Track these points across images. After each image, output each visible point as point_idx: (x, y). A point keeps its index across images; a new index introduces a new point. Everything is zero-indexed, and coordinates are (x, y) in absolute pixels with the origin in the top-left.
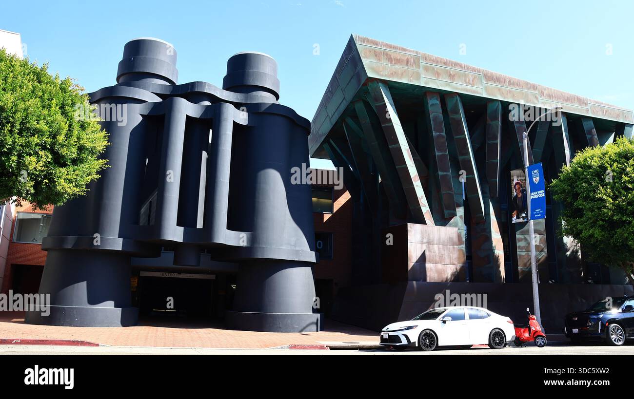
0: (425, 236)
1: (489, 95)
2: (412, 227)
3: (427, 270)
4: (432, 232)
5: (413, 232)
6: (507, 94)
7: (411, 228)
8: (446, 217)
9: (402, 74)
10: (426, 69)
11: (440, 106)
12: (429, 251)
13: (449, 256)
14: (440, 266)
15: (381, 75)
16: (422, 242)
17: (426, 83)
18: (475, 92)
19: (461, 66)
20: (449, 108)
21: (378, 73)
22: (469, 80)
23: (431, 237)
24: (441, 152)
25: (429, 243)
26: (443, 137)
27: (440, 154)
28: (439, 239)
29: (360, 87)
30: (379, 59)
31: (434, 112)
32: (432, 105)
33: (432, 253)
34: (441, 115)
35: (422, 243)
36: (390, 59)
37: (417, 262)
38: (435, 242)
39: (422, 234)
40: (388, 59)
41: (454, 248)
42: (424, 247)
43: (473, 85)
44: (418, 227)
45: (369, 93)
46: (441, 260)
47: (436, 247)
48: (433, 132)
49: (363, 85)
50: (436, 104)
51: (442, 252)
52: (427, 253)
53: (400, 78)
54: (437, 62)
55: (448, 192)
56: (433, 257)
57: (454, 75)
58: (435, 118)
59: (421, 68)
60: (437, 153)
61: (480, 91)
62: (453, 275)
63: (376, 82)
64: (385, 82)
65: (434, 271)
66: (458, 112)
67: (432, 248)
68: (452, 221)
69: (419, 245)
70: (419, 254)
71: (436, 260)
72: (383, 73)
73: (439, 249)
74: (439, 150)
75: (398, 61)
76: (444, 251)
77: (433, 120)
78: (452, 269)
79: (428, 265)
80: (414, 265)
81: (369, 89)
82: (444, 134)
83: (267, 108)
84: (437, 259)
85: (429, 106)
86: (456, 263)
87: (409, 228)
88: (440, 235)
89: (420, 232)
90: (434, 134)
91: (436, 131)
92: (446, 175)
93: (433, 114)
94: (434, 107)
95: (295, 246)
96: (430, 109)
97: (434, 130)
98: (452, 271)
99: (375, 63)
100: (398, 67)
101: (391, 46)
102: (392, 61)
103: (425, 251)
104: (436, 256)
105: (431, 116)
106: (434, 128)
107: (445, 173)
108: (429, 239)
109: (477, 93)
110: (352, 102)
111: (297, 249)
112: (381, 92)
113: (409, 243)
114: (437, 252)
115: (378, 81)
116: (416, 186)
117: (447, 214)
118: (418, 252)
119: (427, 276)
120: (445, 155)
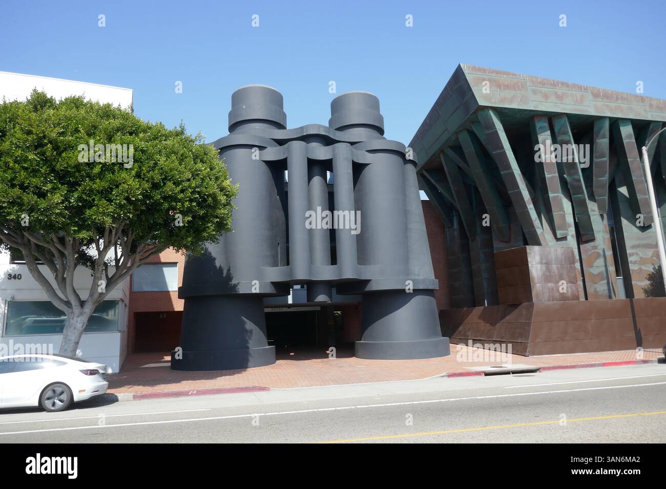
0: (544, 257)
1: (598, 113)
2: (531, 249)
6: (615, 109)
9: (511, 100)
10: (535, 92)
11: (548, 128)
12: (549, 271)
13: (568, 275)
15: (492, 103)
17: (535, 106)
18: (583, 111)
19: (567, 86)
20: (556, 130)
21: (488, 100)
22: (577, 100)
23: (549, 257)
25: (548, 263)
27: (550, 176)
28: (556, 257)
29: (468, 116)
31: (542, 135)
32: (541, 128)
33: (552, 273)
34: (549, 138)
35: (541, 263)
37: (539, 283)
39: (541, 256)
40: (497, 85)
41: (571, 267)
42: (544, 268)
43: (581, 104)
44: (536, 248)
45: (479, 122)
46: (560, 278)
49: (471, 115)
50: (544, 126)
51: (561, 271)
53: (511, 104)
54: (544, 84)
55: (559, 213)
56: (553, 277)
57: (562, 96)
58: (544, 141)
59: (529, 92)
60: (547, 176)
61: (589, 109)
63: (487, 110)
64: (495, 109)
66: (566, 133)
67: (551, 268)
69: (539, 266)
71: (556, 280)
72: (493, 100)
73: (558, 268)
75: (507, 87)
76: (563, 270)
77: (542, 143)
79: (550, 286)
81: (479, 117)
84: (557, 278)
85: (537, 129)
86: (575, 281)
87: (528, 251)
89: (539, 254)
92: (557, 196)
96: (538, 132)
98: (571, 290)
100: (507, 94)
101: (498, 72)
102: (501, 86)
104: (555, 276)
105: (540, 139)
108: (548, 260)
109: (586, 112)
110: (457, 133)
111: (421, 277)
112: (492, 119)
113: (530, 265)
114: (556, 272)
115: (489, 108)
116: (530, 209)
117: (559, 234)
118: (540, 273)
119: (549, 296)
120: (554, 176)
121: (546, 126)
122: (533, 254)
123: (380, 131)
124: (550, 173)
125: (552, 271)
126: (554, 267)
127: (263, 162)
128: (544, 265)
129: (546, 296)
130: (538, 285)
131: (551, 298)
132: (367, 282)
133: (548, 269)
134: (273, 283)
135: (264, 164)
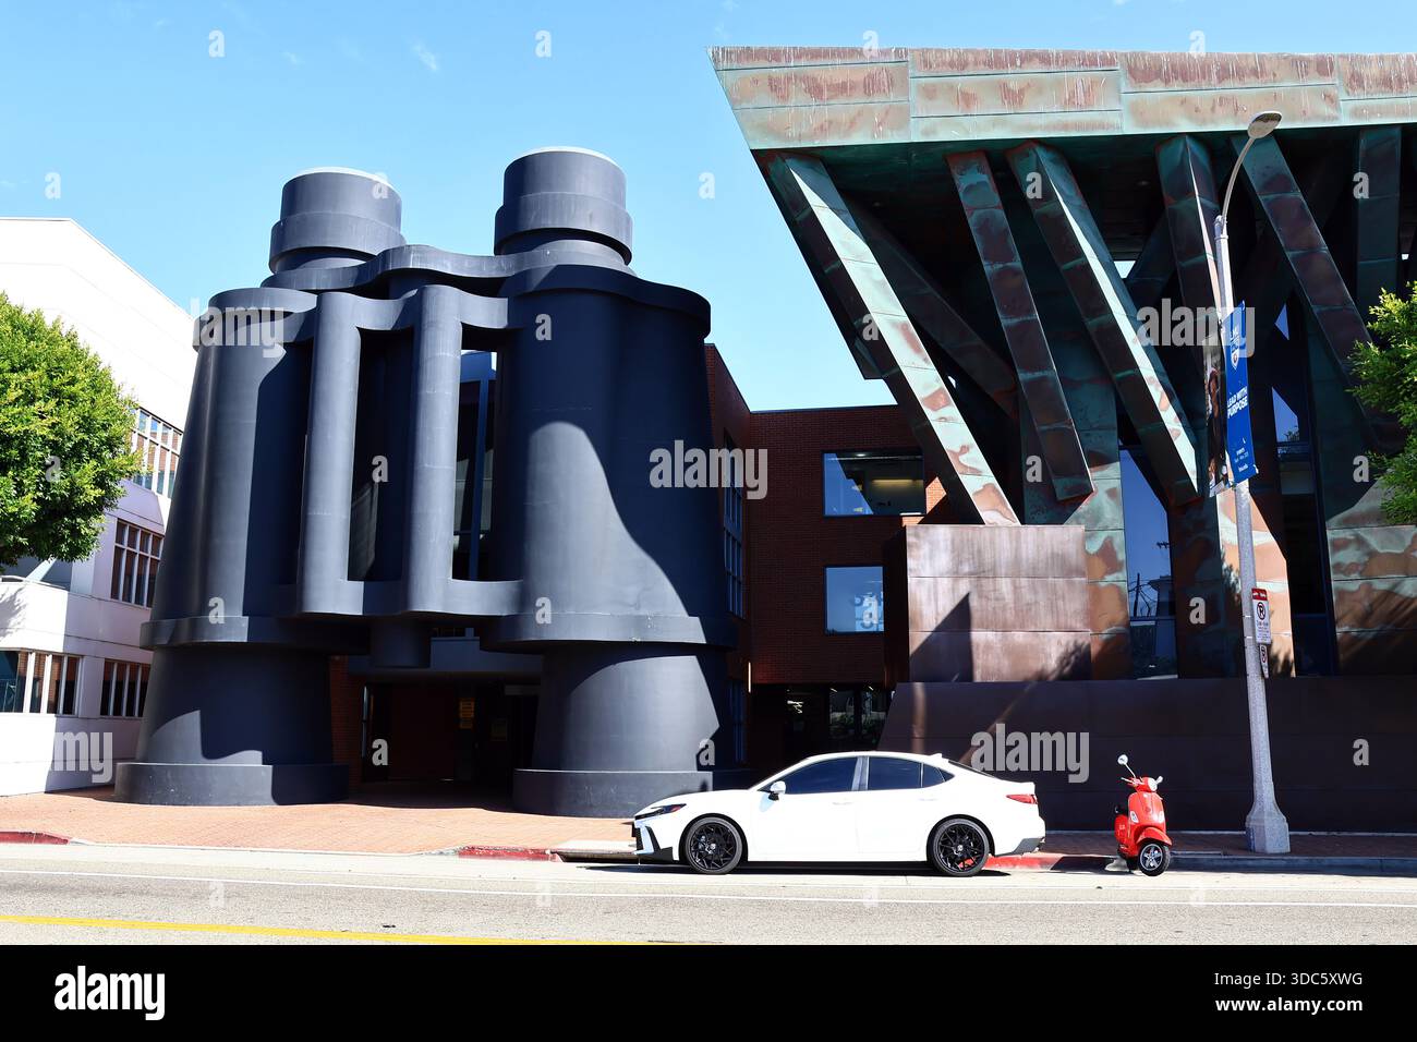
0: (966, 555)
1: (1146, 124)
2: (922, 533)
3: (974, 649)
4: (992, 542)
5: (925, 549)
6: (1213, 109)
7: (917, 536)
8: (1060, 498)
9: (852, 123)
10: (929, 92)
11: (991, 185)
12: (980, 597)
13: (1053, 609)
14: (1019, 637)
15: (788, 139)
16: (957, 572)
17: (926, 133)
18: (1094, 127)
19: (1045, 60)
21: (779, 135)
22: (1073, 94)
23: (988, 557)
24: (1017, 316)
25: (978, 575)
26: (1015, 272)
27: (1016, 321)
28: (1017, 561)
30: (782, 97)
31: (976, 209)
32: (970, 188)
33: (992, 604)
34: (1001, 213)
35: (956, 575)
36: (815, 90)
37: (938, 629)
39: (957, 552)
40: (809, 90)
42: (964, 587)
43: (1086, 107)
45: (778, 191)
46: (1024, 617)
47: (1005, 586)
48: (984, 263)
50: (979, 183)
51: (1028, 597)
52: (974, 603)
53: (847, 134)
54: (964, 65)
55: (1054, 426)
56: (995, 613)
57: (1021, 91)
58: (985, 225)
59: (913, 95)
60: (1005, 322)
61: (1113, 118)
62: (1064, 660)
63: (780, 160)
65: (999, 651)
67: (991, 588)
68: (1084, 507)
69: (947, 582)
70: (946, 606)
71: (1005, 619)
72: (793, 132)
73: (1016, 588)
74: (1009, 313)
75: (840, 90)
76: (1036, 593)
77: (980, 231)
78: (1063, 642)
79: (979, 636)
80: (930, 637)
82: (1017, 264)
83: (545, 279)
84: (1010, 616)
85: (961, 195)
86: (1079, 626)
87: (911, 539)
88: (1018, 549)
89: (950, 548)
90: (987, 269)
91: (993, 260)
92: (1044, 379)
93: (976, 213)
94: (976, 191)
95: (637, 606)
96: (965, 200)
97: (987, 259)
98: (1062, 650)
99: (770, 111)
100: (838, 106)
101: (817, 54)
102: (821, 91)
103: (967, 596)
104: (1004, 609)
105: (972, 221)
106: (986, 253)
107: (1038, 374)
108: (981, 564)
109: (1102, 127)
111: (643, 612)
113: (912, 581)
114: (1010, 599)
115: (784, 155)
116: (942, 421)
118: (943, 600)
120: (1028, 323)
121: (984, 183)
125: (994, 596)
126: (1003, 586)
128: (964, 580)
131: (977, 672)
133: (982, 593)
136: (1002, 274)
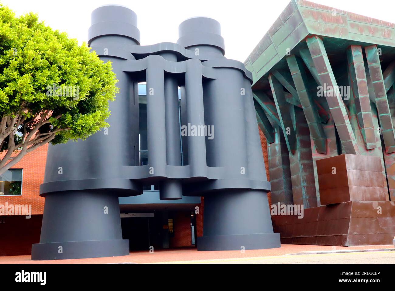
0: (358, 164)
2: (348, 157)
4: (363, 160)
9: (335, 31)
10: (352, 26)
11: (362, 55)
13: (377, 180)
14: (371, 188)
17: (352, 38)
18: (390, 43)
19: (378, 22)
20: (368, 58)
21: (317, 30)
22: (385, 34)
23: (362, 163)
25: (361, 170)
26: (365, 82)
27: (363, 96)
28: (368, 166)
29: (298, 43)
30: (316, 18)
31: (357, 62)
32: (356, 56)
33: (365, 178)
34: (363, 65)
35: (356, 169)
36: (324, 18)
37: (354, 185)
38: (366, 169)
39: (356, 162)
40: (322, 18)
41: (380, 173)
43: (387, 38)
44: (353, 156)
46: (371, 183)
48: (357, 78)
50: (358, 55)
51: (372, 176)
53: (334, 34)
54: (360, 19)
55: (369, 128)
56: (365, 181)
57: (373, 30)
59: (348, 25)
60: (360, 96)
63: (314, 38)
65: (367, 192)
66: (376, 62)
67: (364, 174)
68: (373, 152)
69: (355, 171)
71: (367, 183)
72: (320, 30)
73: (369, 174)
75: (331, 20)
77: (357, 68)
81: (308, 44)
82: (365, 80)
84: (369, 182)
85: (353, 57)
86: (382, 185)
87: (346, 158)
88: (368, 162)
90: (358, 80)
91: (360, 78)
92: (368, 114)
96: (354, 59)
97: (357, 77)
98: (380, 192)
99: (313, 22)
100: (332, 26)
101: (324, 7)
102: (326, 20)
104: (367, 180)
105: (355, 65)
106: (357, 76)
107: (367, 112)
108: (361, 167)
110: (286, 58)
112: (319, 46)
113: (347, 170)
114: (368, 177)
115: (317, 37)
116: (348, 123)
117: (369, 145)
118: (355, 177)
119: (363, 196)
120: (366, 97)
121: (360, 55)
122: (350, 161)
123: (222, 51)
124: (362, 94)
125: (365, 176)
126: (366, 172)
127: (123, 72)
128: (358, 171)
129: (360, 196)
130: (354, 187)
131: (364, 198)
132: (213, 181)
133: (362, 175)
134: (132, 180)
135: (124, 74)
136: (361, 82)
